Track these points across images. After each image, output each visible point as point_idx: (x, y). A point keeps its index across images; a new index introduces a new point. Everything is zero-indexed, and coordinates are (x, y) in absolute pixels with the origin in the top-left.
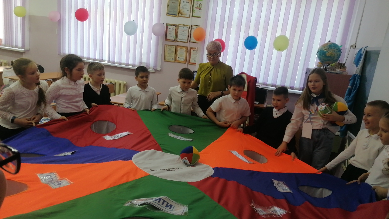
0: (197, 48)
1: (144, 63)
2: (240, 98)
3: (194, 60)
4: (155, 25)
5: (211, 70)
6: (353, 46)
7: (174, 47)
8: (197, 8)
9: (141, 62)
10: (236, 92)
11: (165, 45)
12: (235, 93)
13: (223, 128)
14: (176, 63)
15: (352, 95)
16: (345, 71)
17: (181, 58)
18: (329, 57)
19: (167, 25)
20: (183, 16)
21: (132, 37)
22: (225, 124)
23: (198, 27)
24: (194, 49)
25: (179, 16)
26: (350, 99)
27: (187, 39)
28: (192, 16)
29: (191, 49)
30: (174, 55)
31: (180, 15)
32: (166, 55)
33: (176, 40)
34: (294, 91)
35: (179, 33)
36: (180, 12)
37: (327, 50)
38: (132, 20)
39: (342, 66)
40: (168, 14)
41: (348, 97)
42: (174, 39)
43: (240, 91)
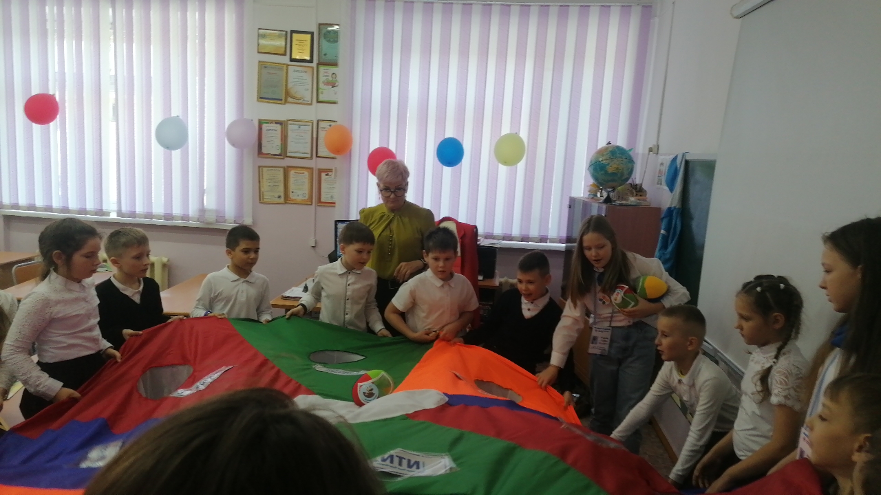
0: (336, 168)
1: (210, 210)
2: (452, 275)
3: (329, 196)
4: (231, 126)
5: (391, 222)
6: (654, 150)
7: (282, 170)
8: (327, 83)
9: (203, 210)
10: (441, 264)
11: (259, 167)
12: (437, 267)
13: (424, 344)
14: (286, 205)
15: (670, 248)
16: (645, 200)
17: (299, 192)
18: (613, 174)
19: (261, 123)
20: (295, 101)
21: (176, 154)
22: (427, 336)
23: (333, 124)
24: (328, 171)
25: (286, 102)
26: (668, 256)
27: (309, 151)
28: (318, 102)
29: (320, 171)
30: (281, 188)
31: (290, 99)
32: (262, 189)
33: (283, 154)
34: (549, 244)
35: (290, 140)
36: (287, 94)
37: (608, 161)
38: (174, 114)
39: (638, 190)
40: (261, 98)
41: (663, 254)
42: (278, 152)
43: (447, 259)
